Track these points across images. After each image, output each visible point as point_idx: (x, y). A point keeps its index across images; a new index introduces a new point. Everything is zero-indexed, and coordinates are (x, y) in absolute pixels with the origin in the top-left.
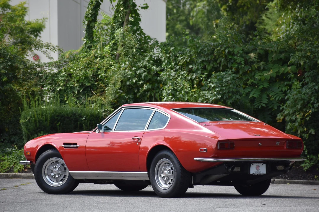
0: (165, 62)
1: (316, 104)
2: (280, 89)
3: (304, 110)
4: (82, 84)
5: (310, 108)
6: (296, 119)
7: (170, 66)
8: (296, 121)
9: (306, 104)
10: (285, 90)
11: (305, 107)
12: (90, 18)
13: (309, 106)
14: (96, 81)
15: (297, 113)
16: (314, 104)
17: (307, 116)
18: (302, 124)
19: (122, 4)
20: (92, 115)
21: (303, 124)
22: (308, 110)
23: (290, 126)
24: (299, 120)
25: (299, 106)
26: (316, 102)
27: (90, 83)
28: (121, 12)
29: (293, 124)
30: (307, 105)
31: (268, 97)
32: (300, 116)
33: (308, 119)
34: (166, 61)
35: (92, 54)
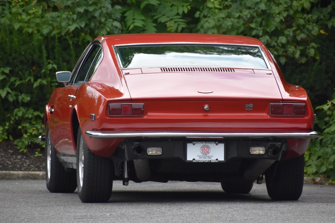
1: (262, 37)
2: (175, 12)
10: (184, 12)
31: (155, 25)
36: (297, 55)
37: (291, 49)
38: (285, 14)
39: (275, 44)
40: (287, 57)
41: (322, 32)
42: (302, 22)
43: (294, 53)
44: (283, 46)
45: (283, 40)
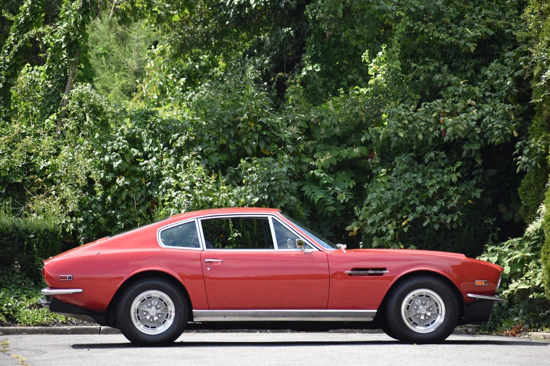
0: (147, 142)
1: (418, 206)
3: (399, 216)
4: (4, 180)
5: (408, 213)
6: (387, 230)
7: (157, 148)
8: (387, 234)
9: (400, 205)
11: (398, 212)
12: (6, 71)
13: (406, 210)
14: (28, 175)
15: (386, 223)
16: (416, 206)
17: (404, 226)
18: (395, 238)
19: (65, 48)
20: (46, 230)
21: (397, 237)
22: (404, 217)
23: (378, 242)
24: (392, 232)
25: (388, 211)
26: (418, 204)
27: (19, 177)
28: (63, 61)
29: (382, 238)
30: (401, 208)
32: (393, 226)
33: (406, 230)
34: (151, 141)
35: (15, 130)
36: (449, 221)
37: (443, 216)
38: (437, 187)
39: (430, 213)
40: (440, 224)
41: (470, 201)
42: (451, 193)
43: (445, 220)
44: (436, 214)
45: (435, 209)
